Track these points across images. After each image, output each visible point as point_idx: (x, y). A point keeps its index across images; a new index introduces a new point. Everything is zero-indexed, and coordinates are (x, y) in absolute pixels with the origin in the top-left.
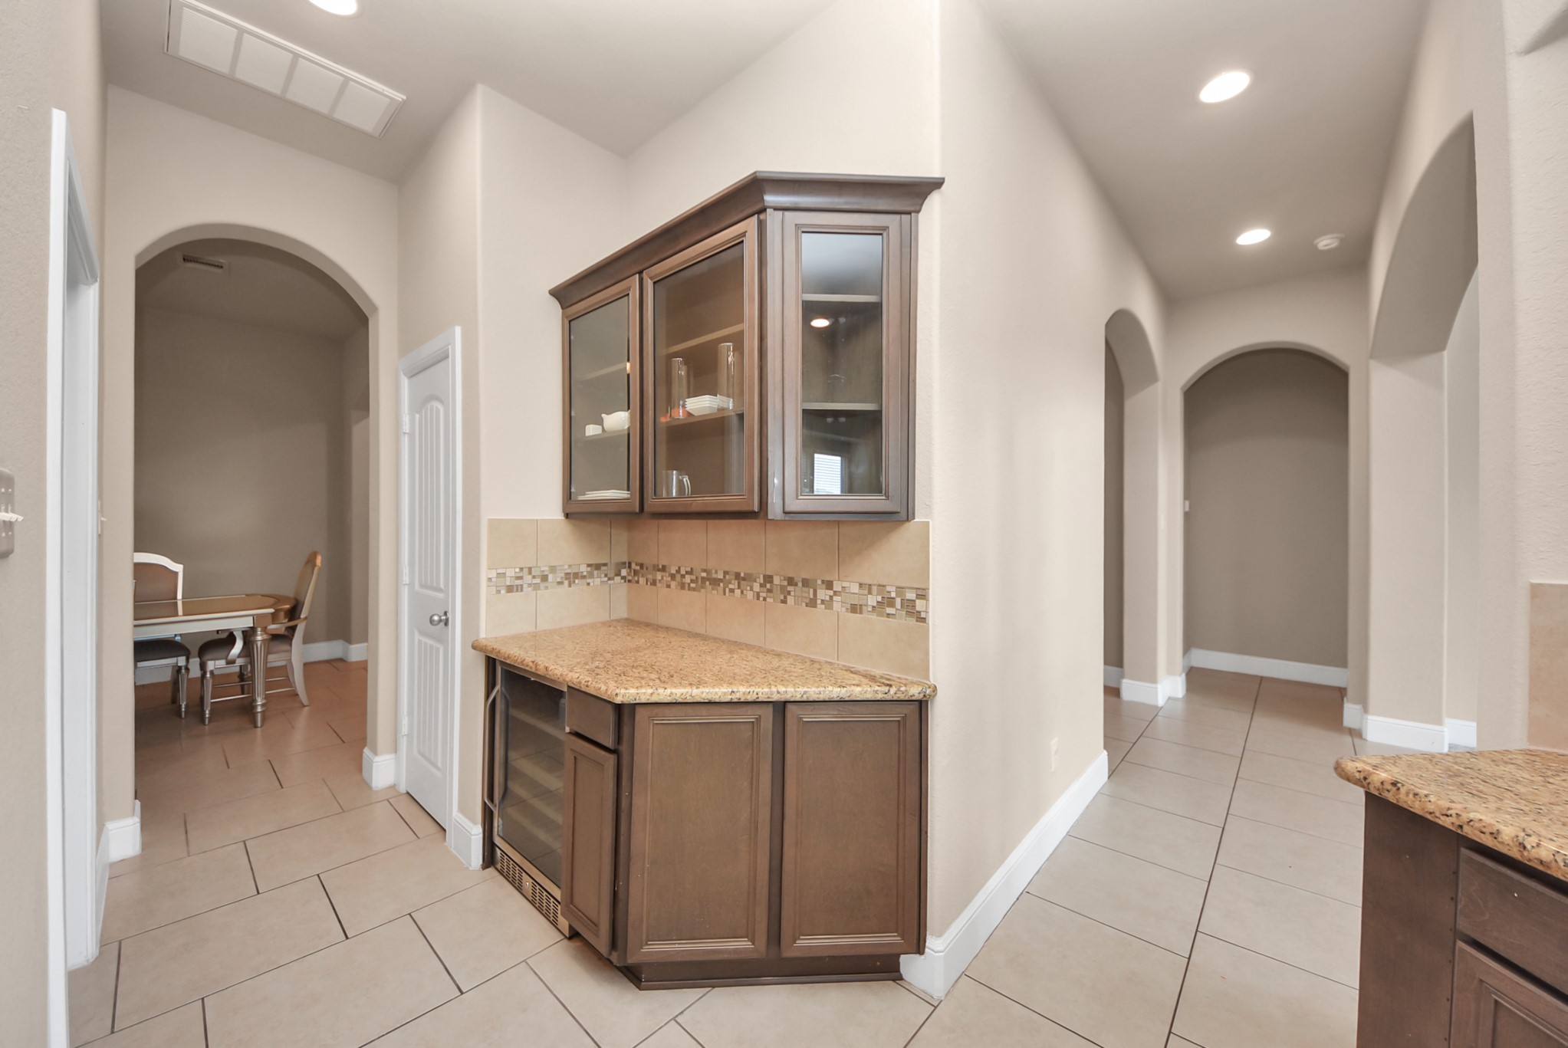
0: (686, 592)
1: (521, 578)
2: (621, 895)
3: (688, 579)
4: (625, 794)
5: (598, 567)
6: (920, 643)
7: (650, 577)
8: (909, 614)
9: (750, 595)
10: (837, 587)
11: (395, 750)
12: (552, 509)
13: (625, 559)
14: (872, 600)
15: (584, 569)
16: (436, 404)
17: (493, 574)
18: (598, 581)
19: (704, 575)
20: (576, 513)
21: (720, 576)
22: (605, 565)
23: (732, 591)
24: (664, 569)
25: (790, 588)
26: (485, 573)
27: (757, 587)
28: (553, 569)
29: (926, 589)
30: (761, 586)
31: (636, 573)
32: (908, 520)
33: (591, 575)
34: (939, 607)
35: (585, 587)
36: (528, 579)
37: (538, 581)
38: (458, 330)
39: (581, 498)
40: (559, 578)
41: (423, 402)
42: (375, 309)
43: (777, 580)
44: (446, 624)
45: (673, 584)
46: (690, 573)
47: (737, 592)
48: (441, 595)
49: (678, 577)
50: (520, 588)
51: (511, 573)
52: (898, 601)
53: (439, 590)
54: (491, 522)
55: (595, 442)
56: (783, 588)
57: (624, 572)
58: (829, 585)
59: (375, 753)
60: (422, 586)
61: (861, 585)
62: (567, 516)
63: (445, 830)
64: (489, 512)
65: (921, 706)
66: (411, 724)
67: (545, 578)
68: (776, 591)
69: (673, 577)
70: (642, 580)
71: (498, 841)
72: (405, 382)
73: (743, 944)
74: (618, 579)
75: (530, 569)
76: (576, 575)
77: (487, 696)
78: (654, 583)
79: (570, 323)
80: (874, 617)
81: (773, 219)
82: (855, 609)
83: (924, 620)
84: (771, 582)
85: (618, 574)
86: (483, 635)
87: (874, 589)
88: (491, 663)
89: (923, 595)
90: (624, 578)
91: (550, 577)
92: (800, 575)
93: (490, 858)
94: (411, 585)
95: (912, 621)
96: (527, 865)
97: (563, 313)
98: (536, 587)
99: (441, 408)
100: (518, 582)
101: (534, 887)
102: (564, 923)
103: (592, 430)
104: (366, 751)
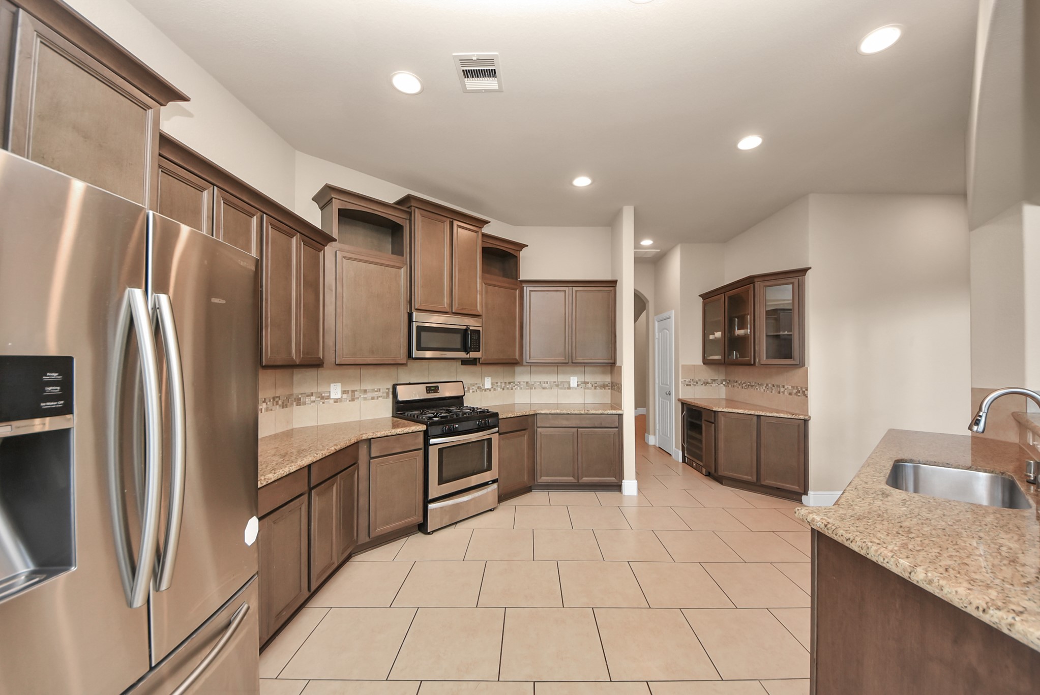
0: (743, 389)
1: (690, 382)
2: (717, 458)
3: (744, 385)
4: (716, 434)
5: (714, 380)
6: (806, 403)
7: (733, 384)
8: (804, 395)
9: (762, 390)
10: (786, 387)
11: (655, 435)
12: (699, 361)
13: (724, 378)
14: (795, 391)
15: (710, 381)
16: (666, 331)
17: (683, 380)
18: (714, 385)
19: (749, 384)
20: (706, 362)
21: (753, 384)
22: (717, 380)
23: (757, 389)
24: (737, 382)
25: (773, 388)
26: (681, 380)
27: (764, 388)
28: (700, 380)
29: (807, 388)
30: (766, 387)
31: (728, 383)
32: (802, 367)
33: (712, 383)
34: (811, 393)
35: (710, 387)
36: (692, 382)
37: (695, 383)
38: (673, 311)
39: (708, 358)
40: (702, 383)
41: (661, 330)
42: (648, 301)
43: (770, 385)
44: (670, 394)
45: (740, 387)
46: (745, 383)
47: (759, 389)
48: (668, 387)
49: (741, 384)
50: (690, 385)
51: (687, 380)
52: (801, 391)
53: (667, 385)
54: (683, 366)
55: (712, 340)
56: (771, 388)
57: (724, 383)
58: (784, 387)
59: (649, 434)
60: (662, 384)
61: (792, 387)
62: (704, 364)
63: (671, 455)
64: (682, 362)
65: (806, 422)
66: (659, 426)
67: (697, 383)
68: (769, 389)
69: (739, 384)
70: (730, 386)
71: (686, 455)
72: (657, 323)
73: (750, 478)
74: (722, 385)
75: (693, 380)
76: (707, 383)
77: (682, 414)
78: (734, 386)
79: (705, 306)
80: (795, 397)
81: (757, 284)
82: (790, 394)
83: (807, 397)
84: (768, 386)
85: (722, 383)
86: (680, 397)
87: (795, 388)
88: (683, 404)
89: (807, 390)
90: (724, 385)
91: (699, 382)
92: (776, 383)
93: (684, 461)
94: (659, 384)
95: (804, 397)
96: (694, 459)
97: (703, 302)
98: (695, 385)
99: (667, 332)
100: (690, 383)
101: (696, 465)
102: (704, 470)
103: (711, 337)
104: (646, 434)
